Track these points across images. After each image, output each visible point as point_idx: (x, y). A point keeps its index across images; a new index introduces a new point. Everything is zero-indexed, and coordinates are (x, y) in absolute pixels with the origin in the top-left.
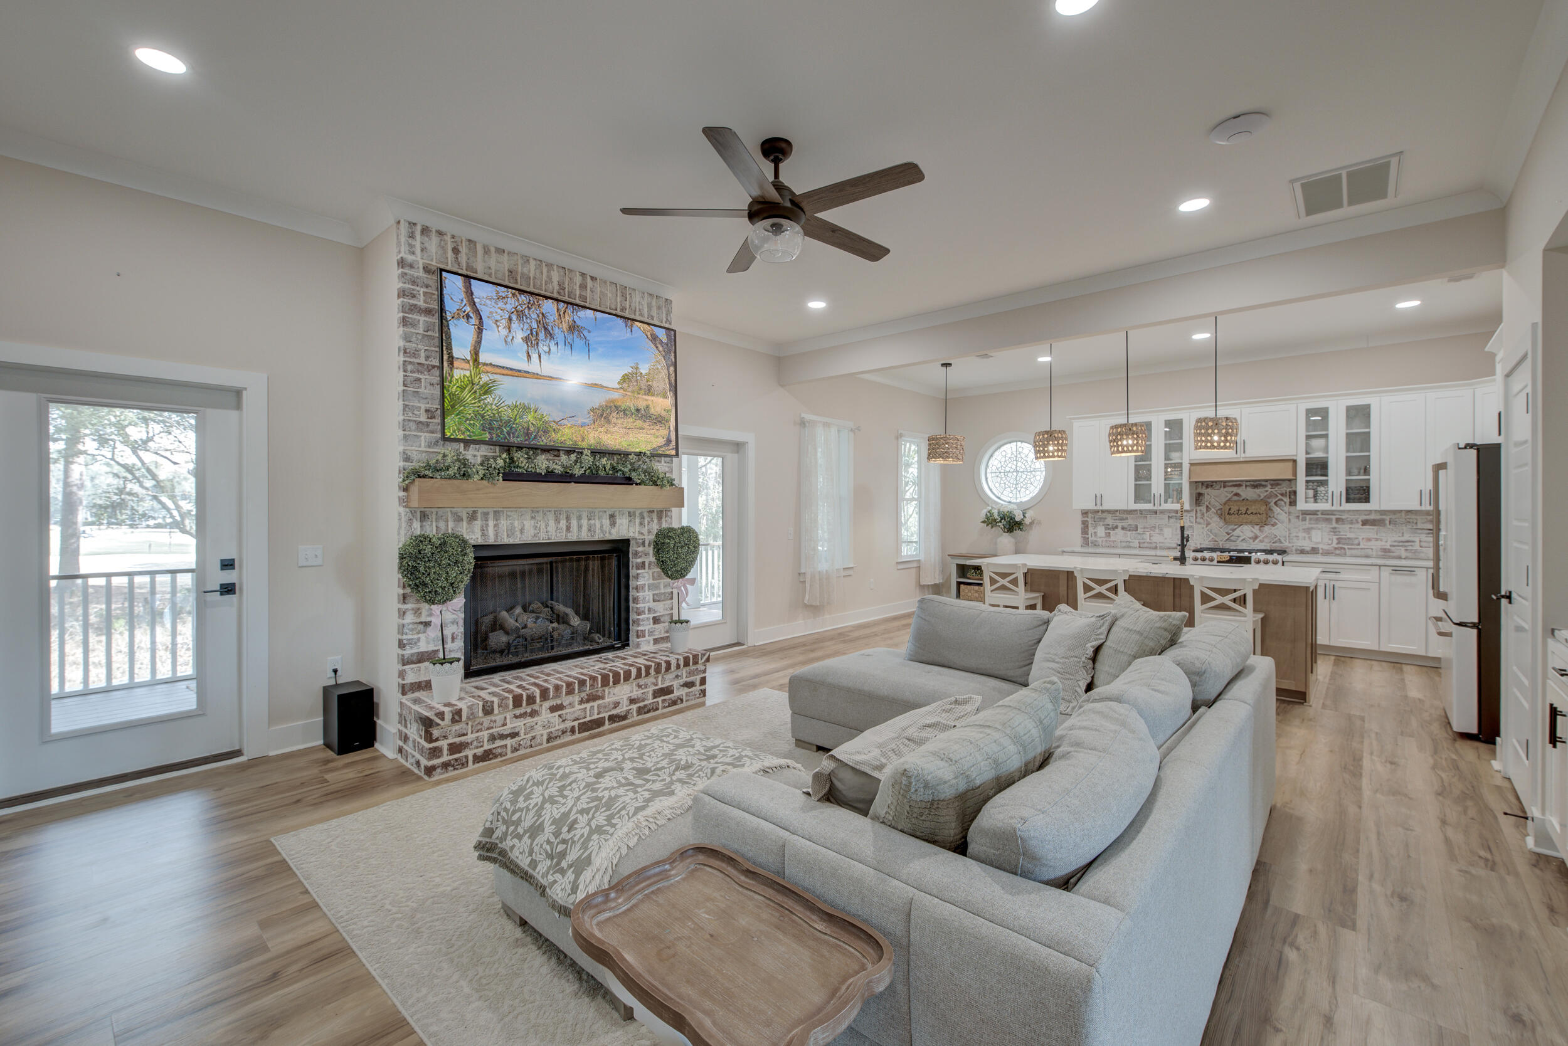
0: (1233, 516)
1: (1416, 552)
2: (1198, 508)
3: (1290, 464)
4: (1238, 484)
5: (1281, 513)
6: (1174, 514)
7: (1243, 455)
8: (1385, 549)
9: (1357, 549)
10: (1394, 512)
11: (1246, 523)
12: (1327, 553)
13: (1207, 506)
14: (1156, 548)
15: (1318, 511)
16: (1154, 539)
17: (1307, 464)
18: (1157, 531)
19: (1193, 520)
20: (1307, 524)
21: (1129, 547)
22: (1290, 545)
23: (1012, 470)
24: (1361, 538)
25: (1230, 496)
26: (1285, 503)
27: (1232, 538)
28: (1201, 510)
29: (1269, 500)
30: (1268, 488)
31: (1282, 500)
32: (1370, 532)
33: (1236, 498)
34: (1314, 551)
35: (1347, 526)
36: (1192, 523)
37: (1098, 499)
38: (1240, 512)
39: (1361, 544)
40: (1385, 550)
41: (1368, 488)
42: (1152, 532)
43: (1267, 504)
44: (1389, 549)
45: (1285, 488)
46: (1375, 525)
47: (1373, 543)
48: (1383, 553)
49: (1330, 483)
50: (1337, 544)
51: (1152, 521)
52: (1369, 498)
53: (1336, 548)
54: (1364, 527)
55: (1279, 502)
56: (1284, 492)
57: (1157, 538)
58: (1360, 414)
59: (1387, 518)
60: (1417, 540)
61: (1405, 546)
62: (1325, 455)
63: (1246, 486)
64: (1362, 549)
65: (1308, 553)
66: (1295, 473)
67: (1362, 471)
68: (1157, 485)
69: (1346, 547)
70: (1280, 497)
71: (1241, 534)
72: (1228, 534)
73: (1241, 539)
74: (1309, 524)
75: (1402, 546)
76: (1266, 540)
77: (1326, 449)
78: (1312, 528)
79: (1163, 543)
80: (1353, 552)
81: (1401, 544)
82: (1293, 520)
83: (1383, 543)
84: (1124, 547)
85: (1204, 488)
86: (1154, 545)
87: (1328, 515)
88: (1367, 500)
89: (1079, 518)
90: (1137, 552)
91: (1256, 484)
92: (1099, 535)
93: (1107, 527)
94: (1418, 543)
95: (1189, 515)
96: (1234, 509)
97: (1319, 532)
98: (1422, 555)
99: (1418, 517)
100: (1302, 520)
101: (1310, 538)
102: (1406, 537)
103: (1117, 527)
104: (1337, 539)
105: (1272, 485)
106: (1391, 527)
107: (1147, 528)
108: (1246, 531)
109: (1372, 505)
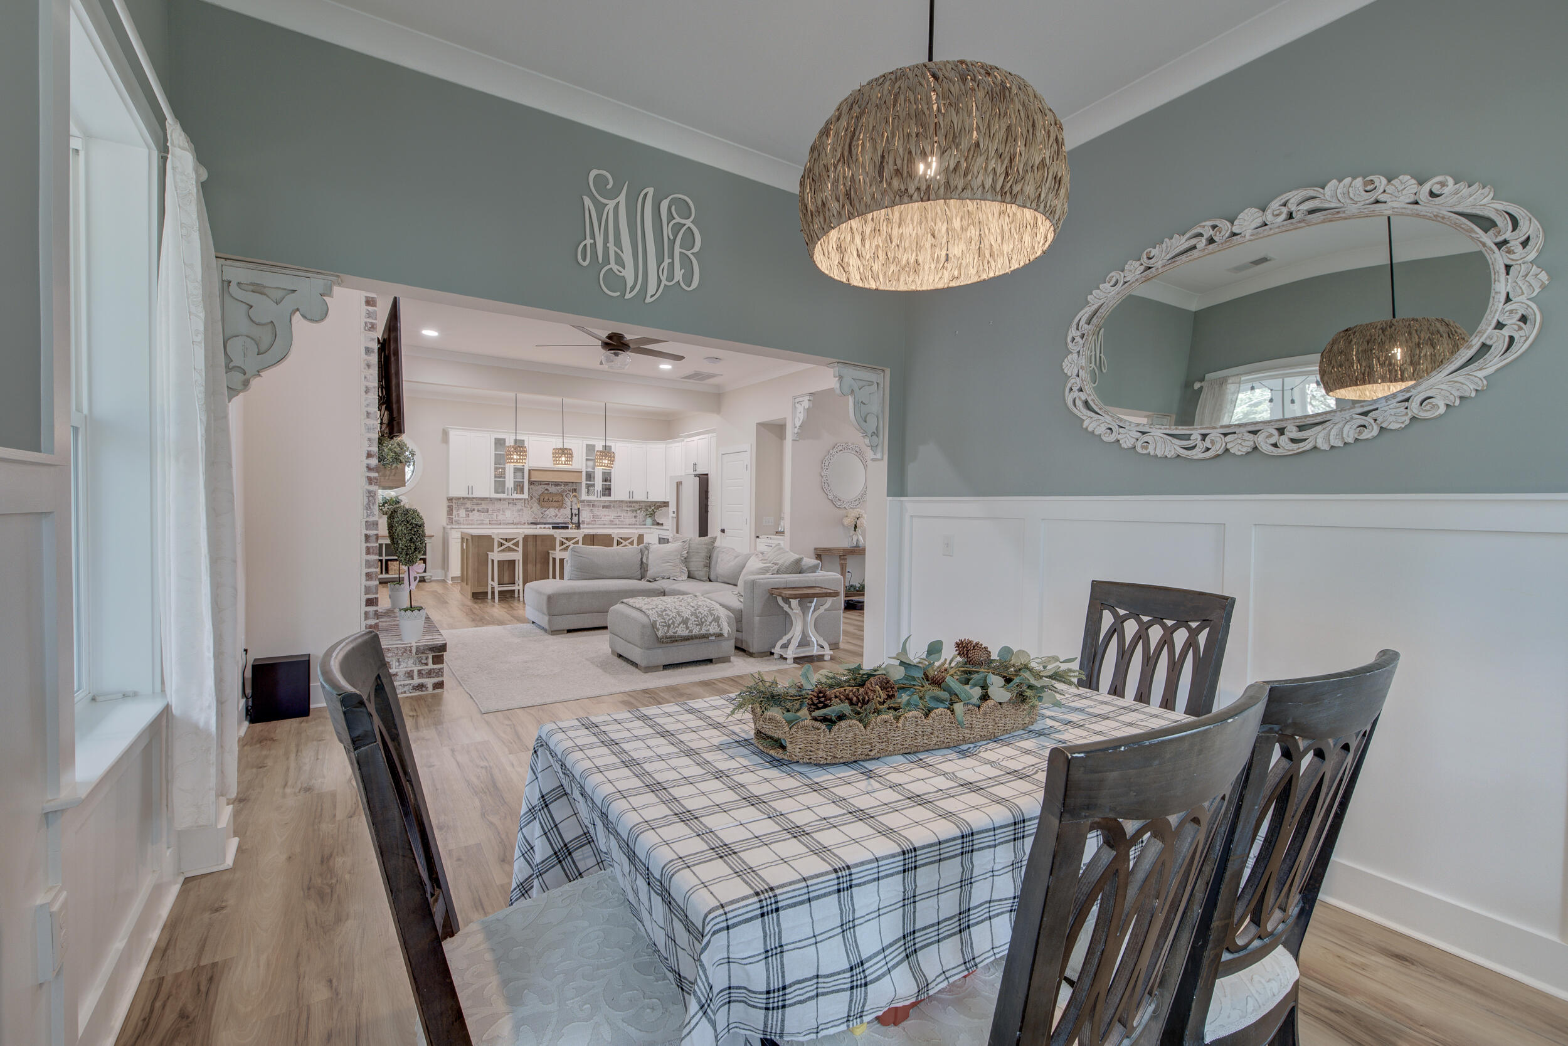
0: (545, 503)
1: (622, 521)
3: (579, 474)
4: (547, 483)
5: (568, 501)
11: (552, 507)
12: (589, 523)
13: (531, 497)
14: (500, 524)
16: (499, 518)
17: (586, 475)
18: (501, 512)
19: (523, 505)
21: (483, 524)
25: (543, 490)
27: (545, 516)
28: (528, 499)
30: (563, 487)
32: (605, 512)
33: (546, 492)
34: (583, 522)
37: (470, 489)
38: (549, 501)
40: (611, 521)
41: (611, 489)
43: (562, 496)
45: (570, 487)
47: (607, 517)
49: (595, 485)
51: (498, 505)
56: (576, 489)
57: (501, 517)
62: (593, 471)
63: (552, 485)
64: (602, 520)
66: (581, 479)
67: (608, 480)
68: (510, 482)
70: (568, 492)
71: (549, 514)
72: (542, 514)
73: (549, 516)
76: (562, 517)
77: (594, 468)
81: (617, 517)
83: (610, 517)
84: (479, 524)
85: (539, 486)
86: (499, 522)
88: (610, 495)
89: (445, 503)
90: (488, 526)
91: (557, 484)
92: (461, 516)
93: (467, 510)
96: (546, 498)
99: (624, 504)
102: (619, 514)
103: (474, 510)
105: (564, 485)
106: (613, 509)
107: (495, 510)
108: (551, 512)
109: (612, 498)
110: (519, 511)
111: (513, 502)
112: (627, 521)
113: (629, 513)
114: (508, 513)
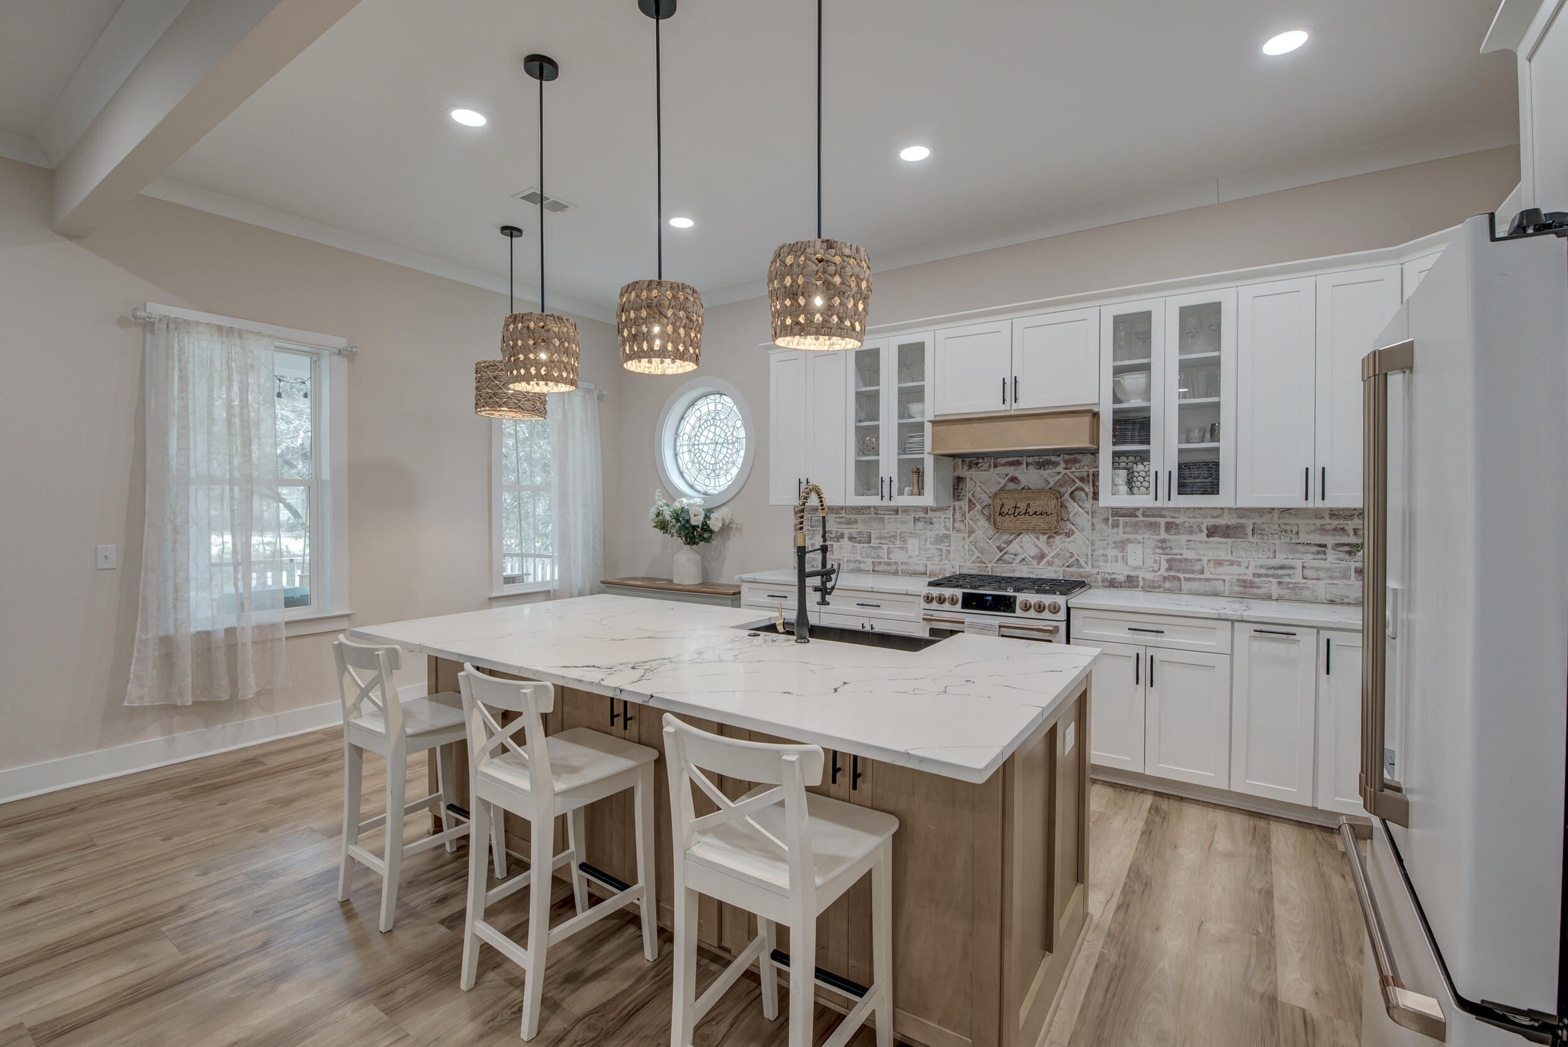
0: (1007, 519)
1: (1295, 587)
2: (957, 504)
3: (1086, 420)
4: (1015, 458)
5: (1078, 513)
6: (922, 515)
7: (1015, 406)
8: (1245, 581)
9: (1200, 579)
10: (1261, 512)
11: (1028, 531)
12: (1151, 587)
13: (970, 501)
14: (897, 572)
15: (1138, 509)
16: (894, 557)
17: (1116, 422)
18: (898, 543)
19: (950, 524)
20: (1120, 534)
21: (859, 571)
22: (1095, 571)
23: (708, 441)
24: (1205, 560)
25: (1003, 482)
26: (1087, 494)
27: (1006, 557)
28: (961, 508)
29: (1062, 490)
30: (1060, 468)
31: (1082, 489)
32: (1220, 548)
33: (1011, 486)
34: (1131, 582)
35: (1184, 538)
36: (948, 530)
38: (1018, 511)
39: (1206, 570)
40: (1244, 583)
41: (1217, 464)
42: (891, 545)
43: (1059, 496)
44: (1251, 582)
45: (1086, 466)
46: (1228, 536)
47: (1225, 569)
48: (1241, 589)
49: (1153, 456)
50: (1169, 569)
51: (892, 525)
52: (1218, 484)
53: (1165, 578)
54: (1211, 539)
55: (1077, 493)
56: (1085, 474)
57: (898, 556)
58: (1202, 323)
59: (1249, 523)
60: (1298, 564)
61: (1279, 577)
62: (1145, 405)
63: (1027, 464)
64: (1206, 580)
65: (1122, 585)
66: (1095, 436)
67: (1208, 435)
68: (888, 464)
69: (1181, 576)
70: (1079, 483)
71: (1020, 550)
72: (1001, 551)
73: (1019, 558)
74: (1124, 533)
75: (1273, 576)
76: (1057, 561)
77: (1147, 393)
78: (1128, 541)
79: (906, 564)
80: (1194, 585)
81: (1271, 572)
82: (1100, 526)
83: (1242, 570)
85: (966, 468)
86: (894, 567)
87: (1153, 516)
88: (1214, 488)
91: (1043, 459)
94: (1299, 571)
95: (944, 516)
96: (1009, 505)
97: (1139, 549)
98: (1306, 594)
99: (1299, 522)
100: (1113, 527)
101: (1125, 559)
102: (1280, 560)
103: (842, 536)
104: (1168, 561)
105: (1066, 462)
106: (1255, 539)
107: (884, 538)
108: (1027, 545)
109: (1224, 499)
110: (940, 539)
111: (923, 516)
112: (1322, 589)
113: (1331, 556)
114: (913, 544)
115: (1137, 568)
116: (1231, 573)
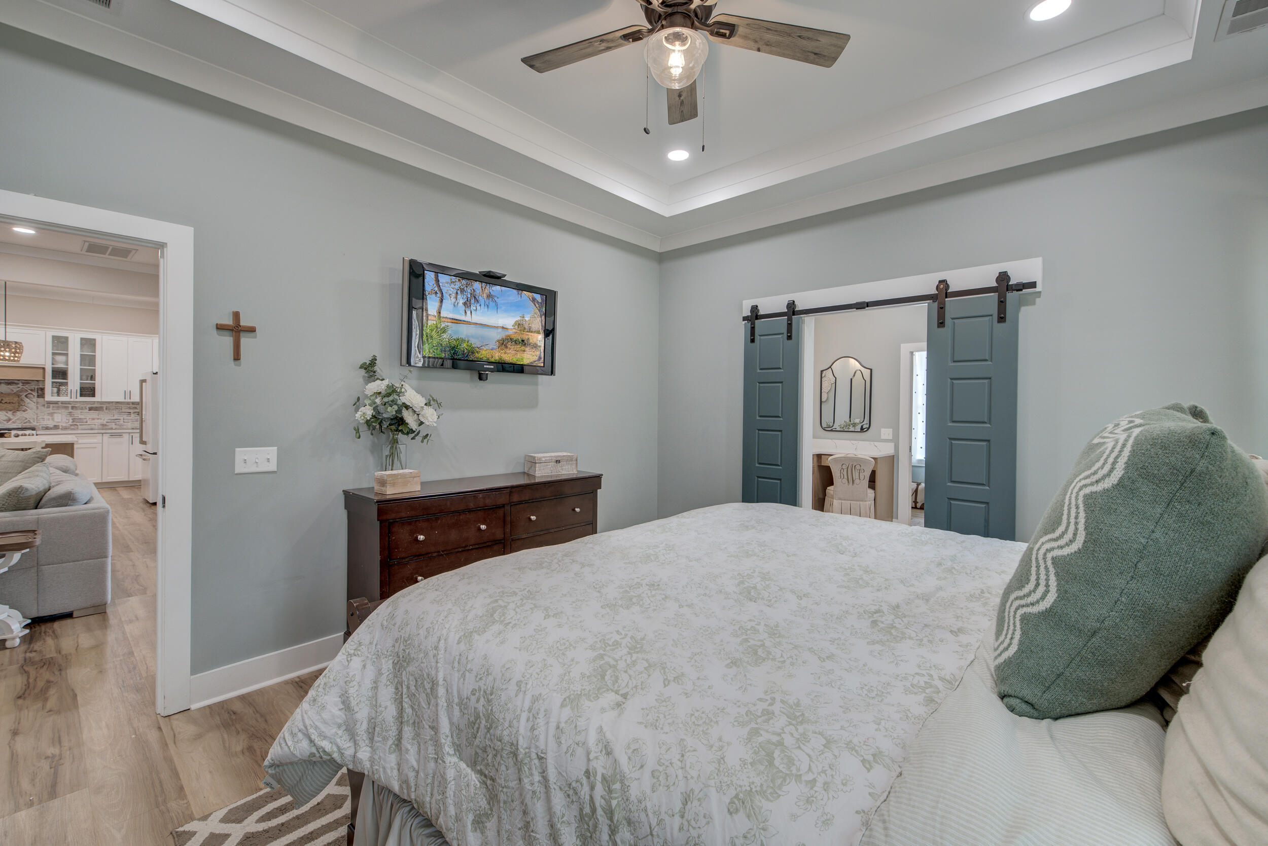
1: (121, 425)
3: (41, 371)
5: (31, 403)
9: (86, 425)
10: (109, 403)
11: (2, 410)
12: (66, 429)
15: (58, 402)
17: (53, 371)
20: (51, 411)
22: (37, 424)
24: (88, 418)
26: (34, 396)
29: (21, 394)
30: (20, 385)
31: (32, 394)
32: (94, 414)
34: (56, 427)
35: (79, 411)
40: (103, 425)
41: (94, 388)
43: (19, 396)
46: (97, 410)
47: (96, 421)
49: (69, 384)
50: (73, 422)
52: (94, 394)
53: (71, 425)
54: (90, 412)
56: (34, 389)
58: (88, 344)
59: (106, 406)
60: (122, 418)
61: (115, 422)
62: (65, 367)
63: (1, 383)
64: (89, 425)
65: (51, 429)
66: (44, 377)
67: (89, 378)
69: (78, 424)
70: (30, 392)
74: (53, 410)
76: (18, 421)
77: (67, 363)
78: (54, 413)
80: (84, 427)
81: (112, 421)
82: (40, 407)
83: (102, 421)
87: (66, 404)
88: (93, 395)
91: (10, 382)
94: (122, 420)
97: (60, 415)
98: (125, 427)
99: (121, 406)
101: (53, 419)
102: (116, 417)
104: (72, 419)
105: (23, 384)
106: (107, 412)
108: (2, 416)
109: (97, 398)
112: (130, 425)
113: (132, 415)
115: (59, 422)
116: (97, 422)
